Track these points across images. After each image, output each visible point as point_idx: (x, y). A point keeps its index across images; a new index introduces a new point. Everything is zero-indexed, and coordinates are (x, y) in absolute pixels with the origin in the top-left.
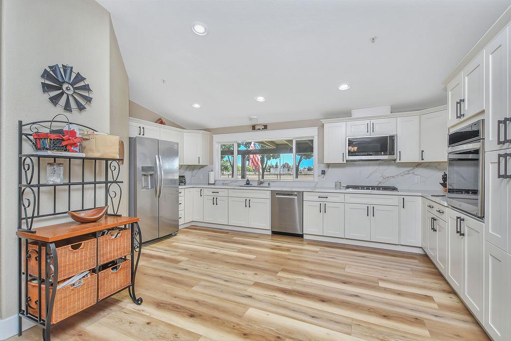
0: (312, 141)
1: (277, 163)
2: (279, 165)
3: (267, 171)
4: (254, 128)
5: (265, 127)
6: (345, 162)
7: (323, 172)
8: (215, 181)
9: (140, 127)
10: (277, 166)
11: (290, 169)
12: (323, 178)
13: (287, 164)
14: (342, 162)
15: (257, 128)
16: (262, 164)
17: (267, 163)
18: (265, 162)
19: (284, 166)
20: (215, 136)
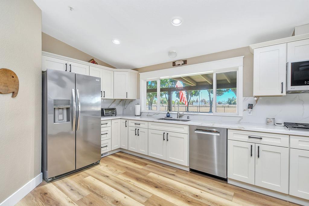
0: (235, 73)
1: (197, 99)
2: (199, 100)
3: (191, 104)
4: (174, 64)
5: (185, 62)
6: (284, 93)
7: (251, 106)
8: (141, 113)
9: (66, 64)
10: (197, 101)
11: (206, 103)
12: (250, 113)
13: (204, 100)
14: (280, 94)
15: (177, 63)
16: (188, 99)
17: (190, 99)
18: (189, 99)
19: (202, 101)
20: (141, 74)
